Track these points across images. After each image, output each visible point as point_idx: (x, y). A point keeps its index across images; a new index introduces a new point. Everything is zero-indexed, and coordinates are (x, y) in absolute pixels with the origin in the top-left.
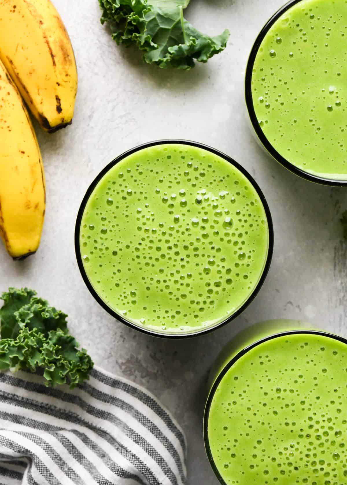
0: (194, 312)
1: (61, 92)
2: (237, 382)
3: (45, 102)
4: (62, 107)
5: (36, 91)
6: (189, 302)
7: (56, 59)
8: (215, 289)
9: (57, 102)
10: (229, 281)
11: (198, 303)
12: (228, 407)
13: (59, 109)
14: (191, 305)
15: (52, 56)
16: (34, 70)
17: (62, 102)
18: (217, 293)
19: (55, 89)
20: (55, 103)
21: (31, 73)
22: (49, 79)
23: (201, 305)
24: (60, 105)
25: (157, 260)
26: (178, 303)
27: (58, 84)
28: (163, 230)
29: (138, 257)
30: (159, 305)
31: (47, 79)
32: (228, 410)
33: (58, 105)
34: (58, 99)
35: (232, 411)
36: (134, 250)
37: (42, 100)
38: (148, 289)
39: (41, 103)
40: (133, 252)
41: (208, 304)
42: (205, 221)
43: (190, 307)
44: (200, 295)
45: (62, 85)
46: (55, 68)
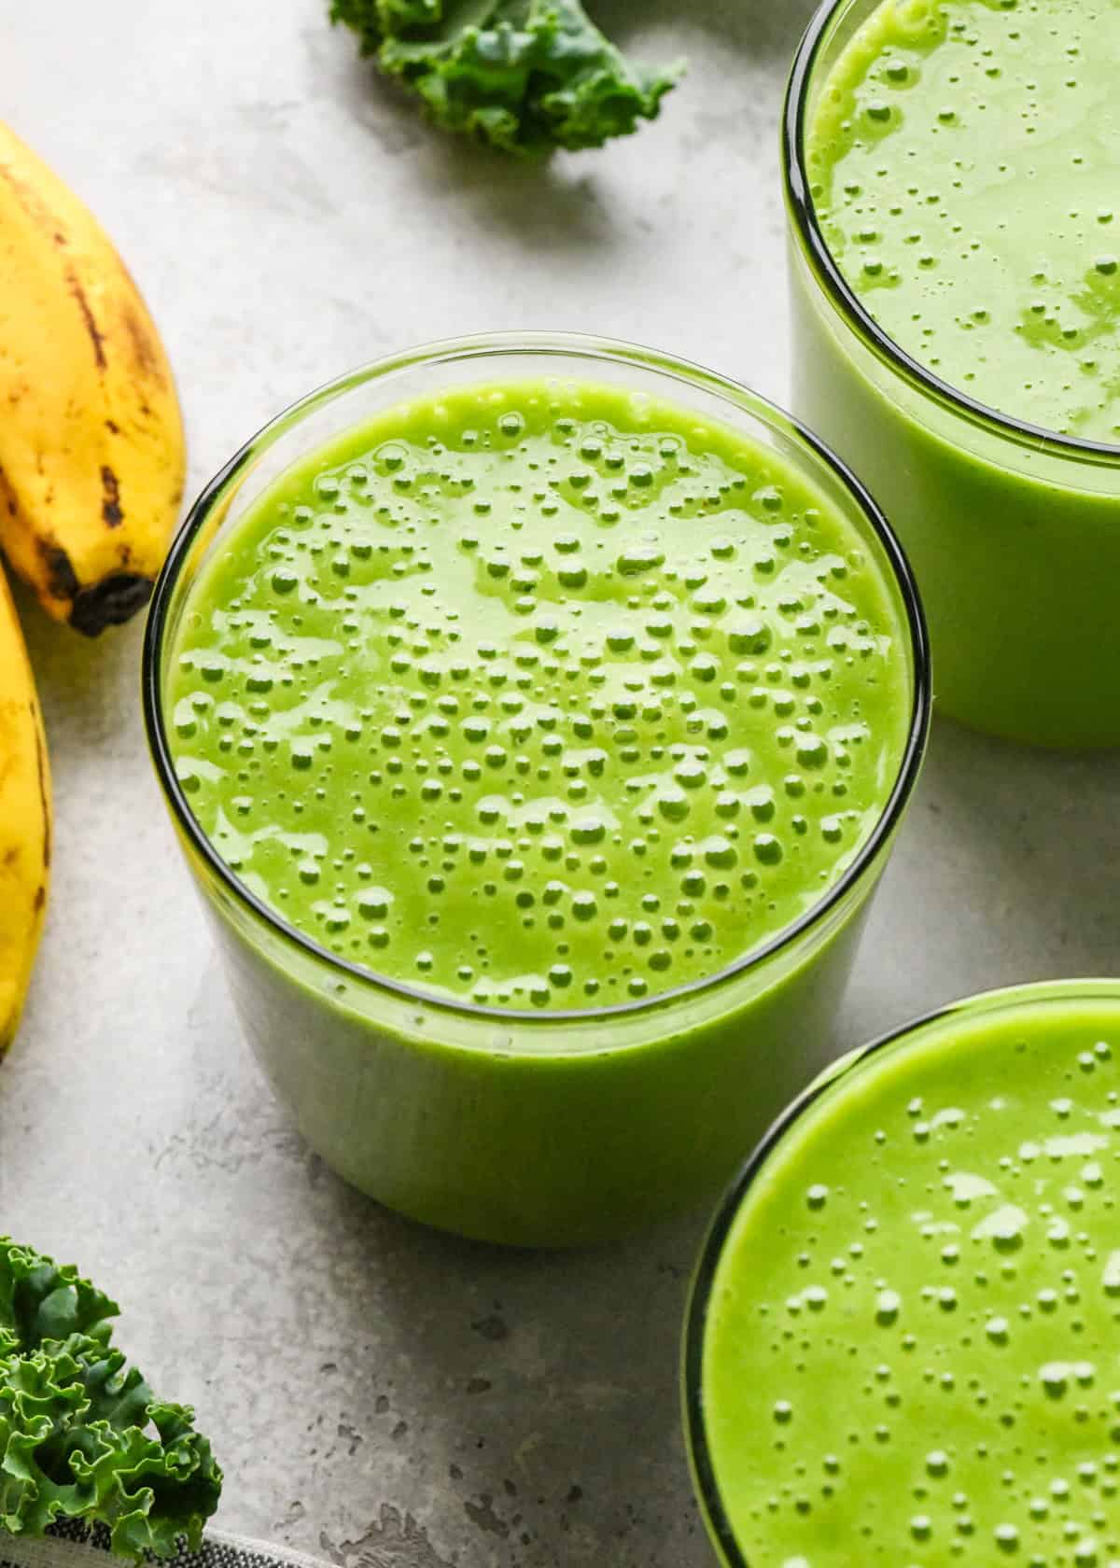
0: (627, 972)
1: (120, 455)
2: (819, 1217)
3: (62, 495)
4: (124, 504)
5: (30, 458)
6: (605, 935)
7: (108, 349)
8: (715, 878)
9: (108, 490)
10: (768, 855)
11: (642, 938)
12: (788, 1324)
13: (112, 514)
14: (612, 948)
15: (96, 337)
16: (26, 389)
17: (124, 491)
18: (721, 891)
19: (101, 444)
20: (98, 491)
21: (14, 400)
22: (79, 414)
23: (659, 946)
24: (117, 499)
25: (471, 776)
26: (559, 938)
27: (114, 428)
28: (495, 668)
29: (394, 769)
30: (482, 952)
31: (74, 412)
32: (788, 1336)
33: (110, 497)
34: (109, 478)
35: (807, 1338)
36: (377, 745)
37: (51, 489)
38: (436, 887)
39: (48, 500)
40: (373, 751)
41: (685, 941)
42: (662, 633)
43: (609, 956)
44: (651, 907)
45: (126, 435)
46: (102, 373)
